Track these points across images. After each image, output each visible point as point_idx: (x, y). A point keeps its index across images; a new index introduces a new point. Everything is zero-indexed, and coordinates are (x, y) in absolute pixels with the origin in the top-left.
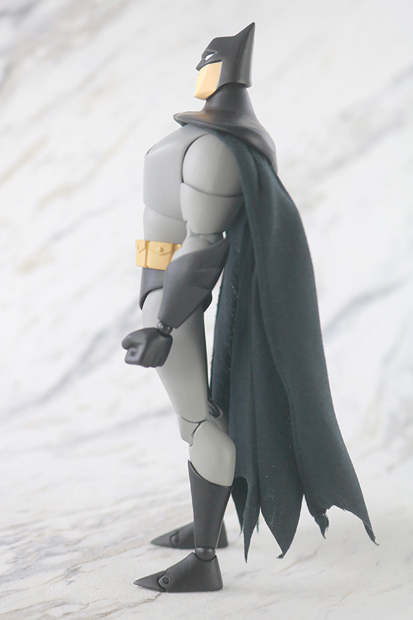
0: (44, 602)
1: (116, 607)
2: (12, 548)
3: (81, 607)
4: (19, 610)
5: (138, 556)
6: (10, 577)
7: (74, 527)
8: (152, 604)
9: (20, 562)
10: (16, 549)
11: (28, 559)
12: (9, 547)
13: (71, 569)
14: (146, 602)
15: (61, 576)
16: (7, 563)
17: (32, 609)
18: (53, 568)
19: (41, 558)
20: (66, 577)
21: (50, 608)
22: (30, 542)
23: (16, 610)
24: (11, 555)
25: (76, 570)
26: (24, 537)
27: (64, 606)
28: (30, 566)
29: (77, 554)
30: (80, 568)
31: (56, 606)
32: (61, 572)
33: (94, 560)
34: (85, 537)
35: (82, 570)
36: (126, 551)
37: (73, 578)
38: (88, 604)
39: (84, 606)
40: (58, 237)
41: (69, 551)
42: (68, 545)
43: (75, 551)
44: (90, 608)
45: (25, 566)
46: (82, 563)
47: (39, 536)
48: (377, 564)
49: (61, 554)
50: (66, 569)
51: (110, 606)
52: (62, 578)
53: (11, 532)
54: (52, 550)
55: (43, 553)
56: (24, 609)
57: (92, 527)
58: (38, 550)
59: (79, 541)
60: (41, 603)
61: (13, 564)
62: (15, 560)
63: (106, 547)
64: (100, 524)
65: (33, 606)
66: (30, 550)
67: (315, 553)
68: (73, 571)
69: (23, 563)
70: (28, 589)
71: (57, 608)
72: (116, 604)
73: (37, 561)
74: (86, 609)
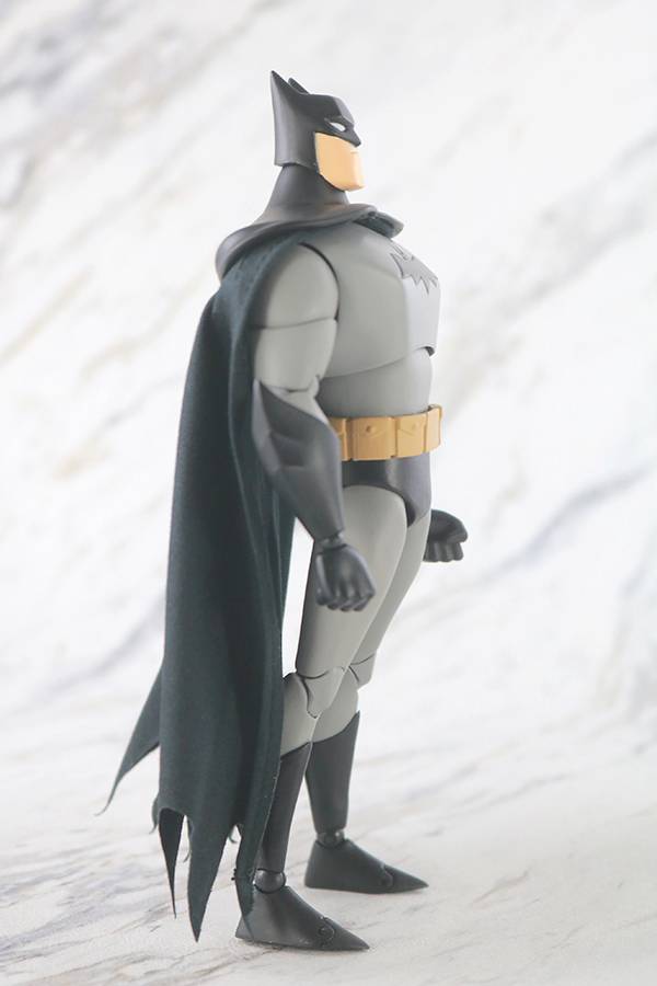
0: (117, 958)
1: (225, 960)
2: (64, 884)
3: (172, 962)
4: (79, 969)
6: (64, 925)
9: (78, 903)
10: (71, 885)
11: (89, 898)
12: (60, 882)
13: (156, 909)
15: (140, 920)
16: (59, 905)
17: (99, 967)
18: (128, 909)
19: (108, 897)
20: (147, 922)
21: (125, 965)
22: (92, 874)
23: (75, 970)
24: (63, 893)
25: (162, 911)
26: (83, 867)
27: (146, 962)
28: (92, 908)
29: (162, 888)
30: (168, 907)
31: (135, 962)
32: (141, 914)
37: (159, 922)
38: (182, 958)
39: (176, 961)
40: (114, 420)
41: (150, 885)
42: (149, 877)
43: (160, 884)
44: (185, 963)
45: (85, 908)
47: (104, 865)
48: (620, 886)
49: (138, 889)
50: (148, 909)
51: (215, 959)
52: (143, 921)
53: (62, 861)
54: (125, 884)
55: (111, 889)
56: (86, 967)
58: (103, 885)
60: (111, 959)
61: (68, 906)
62: (70, 900)
65: (100, 963)
66: (93, 885)
67: (525, 874)
68: (158, 912)
69: (81, 904)
70: (91, 940)
71: (136, 965)
72: (225, 955)
73: (103, 900)
74: (180, 966)
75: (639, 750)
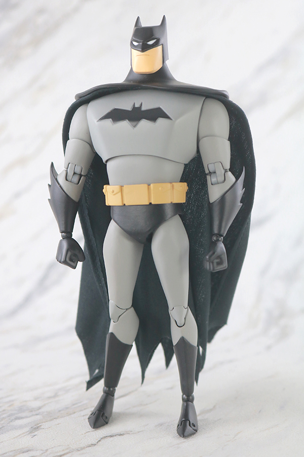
0: (15, 450)
1: (67, 451)
3: (42, 452)
5: (83, 416)
7: (36, 399)
8: (95, 447)
11: (2, 422)
13: (35, 427)
14: (90, 446)
15: (27, 432)
18: (21, 427)
19: (11, 421)
20: (30, 433)
21: (19, 454)
22: (4, 410)
25: (38, 428)
27: (29, 452)
28: (4, 427)
29: (38, 417)
30: (41, 426)
31: (23, 452)
32: (27, 429)
33: (51, 420)
34: (44, 405)
35: (42, 427)
36: (74, 413)
37: (36, 433)
38: (47, 450)
39: (44, 451)
40: (17, 195)
41: (33, 415)
42: (32, 411)
43: (37, 415)
44: (48, 452)
46: (42, 423)
47: (10, 406)
48: (260, 411)
49: (26, 417)
50: (30, 427)
51: (63, 450)
52: (28, 433)
54: (20, 415)
55: (13, 418)
57: (50, 398)
58: (9, 416)
59: (40, 408)
60: (12, 451)
63: (60, 411)
64: (56, 396)
65: (6, 453)
66: (4, 416)
67: (214, 407)
68: (36, 428)
70: (2, 442)
71: (24, 454)
72: (67, 449)
73: (9, 423)
74: (46, 454)
75: (269, 348)
